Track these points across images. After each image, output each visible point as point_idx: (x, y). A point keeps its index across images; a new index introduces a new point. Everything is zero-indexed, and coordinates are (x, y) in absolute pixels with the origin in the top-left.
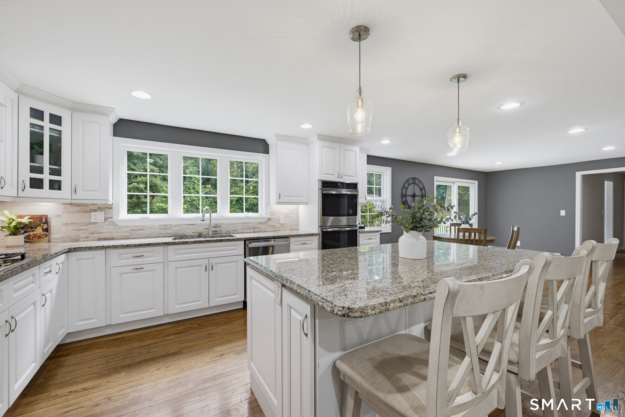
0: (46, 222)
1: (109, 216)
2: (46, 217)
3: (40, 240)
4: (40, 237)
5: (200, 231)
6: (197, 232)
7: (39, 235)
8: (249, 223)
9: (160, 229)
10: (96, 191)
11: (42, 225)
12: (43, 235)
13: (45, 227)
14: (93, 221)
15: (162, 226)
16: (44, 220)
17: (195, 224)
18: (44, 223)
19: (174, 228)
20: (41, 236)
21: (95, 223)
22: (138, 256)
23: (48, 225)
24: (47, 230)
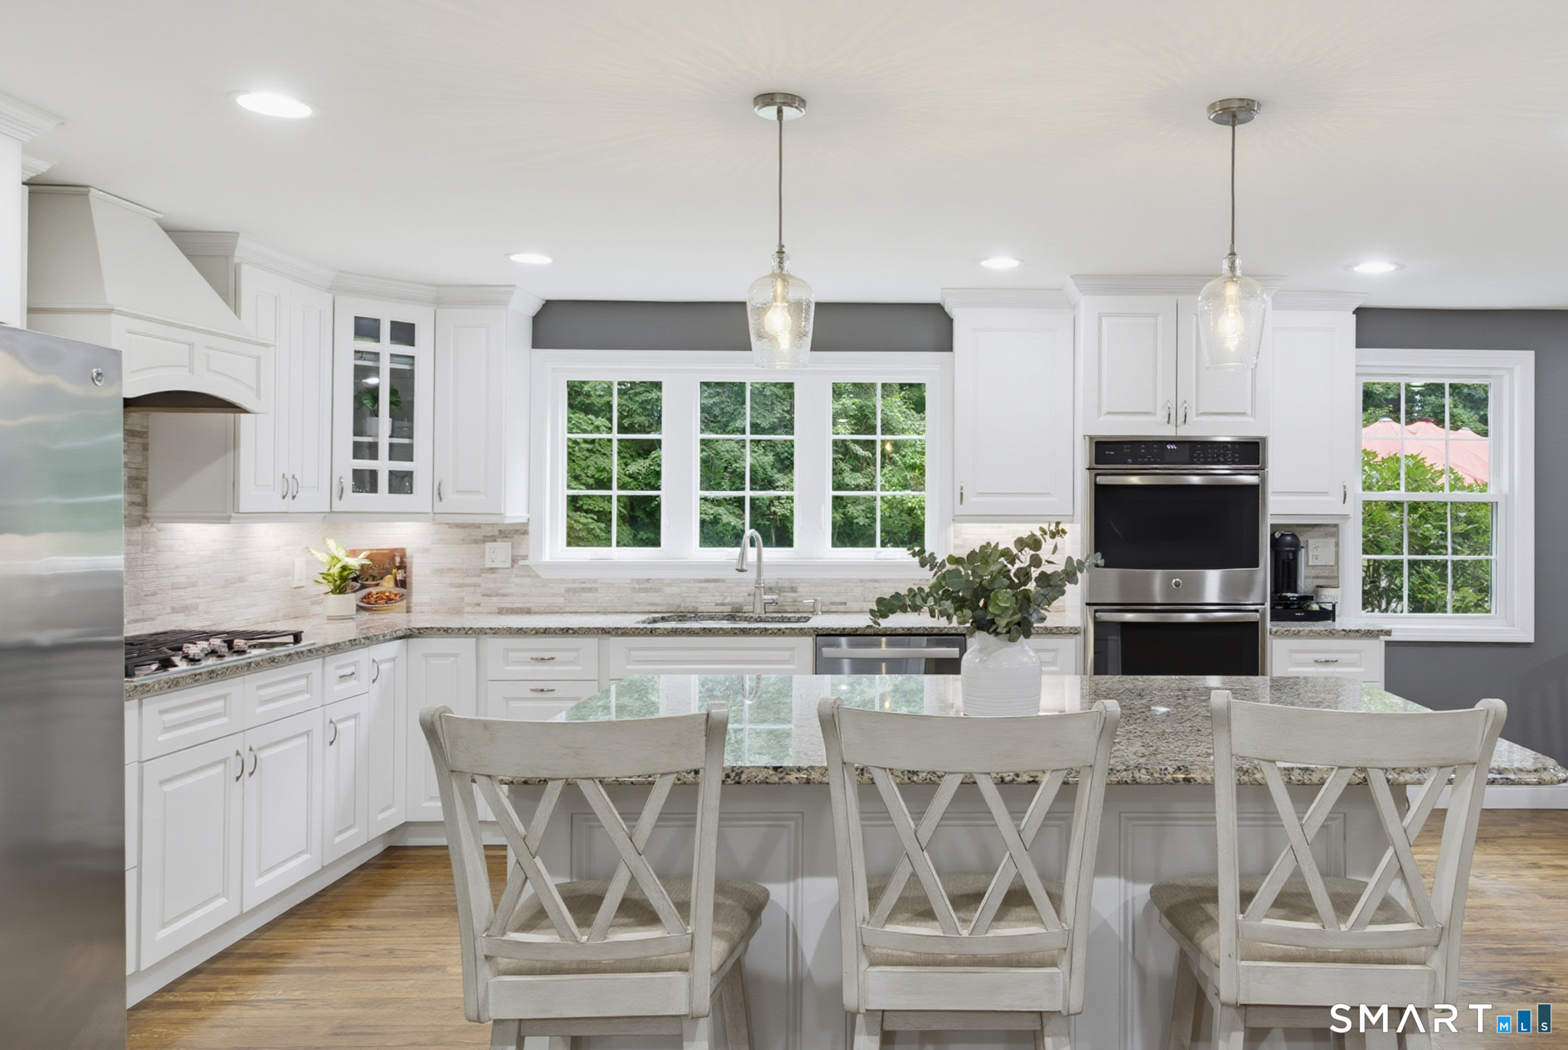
0: (403, 566)
1: (522, 552)
2: (403, 553)
3: (391, 606)
4: (389, 600)
5: (735, 600)
6: (729, 604)
7: (387, 594)
8: (885, 581)
9: (634, 590)
10: (479, 491)
11: (394, 571)
12: (396, 595)
13: (399, 577)
14: (488, 565)
15: (638, 581)
16: (398, 559)
17: (722, 581)
18: (399, 568)
19: (668, 590)
20: (392, 596)
21: (493, 570)
22: (543, 659)
23: (405, 572)
24: (402, 584)
